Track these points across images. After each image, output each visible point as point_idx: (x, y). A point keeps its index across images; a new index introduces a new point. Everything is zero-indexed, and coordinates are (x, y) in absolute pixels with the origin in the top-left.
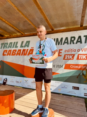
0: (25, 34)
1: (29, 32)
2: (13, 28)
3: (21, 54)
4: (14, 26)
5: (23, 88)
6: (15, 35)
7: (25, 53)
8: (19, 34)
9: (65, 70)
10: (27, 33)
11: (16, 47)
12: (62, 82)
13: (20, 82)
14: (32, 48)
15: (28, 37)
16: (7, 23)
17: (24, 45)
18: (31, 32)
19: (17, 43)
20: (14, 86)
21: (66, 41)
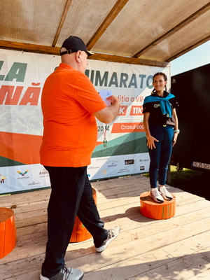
5: (12, 193)
7: (12, 97)
9: (113, 134)
12: (108, 157)
21: (114, 81)
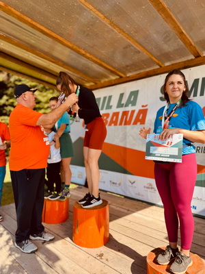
0: (128, 76)
1: (136, 70)
2: (101, 65)
3: (119, 123)
4: (104, 62)
5: (126, 197)
6: (106, 80)
7: (128, 119)
8: (113, 78)
10: (130, 72)
11: (109, 107)
13: (120, 184)
14: (143, 106)
15: (135, 82)
16: (88, 58)
17: (124, 101)
18: (141, 69)
19: (110, 97)
20: (106, 191)
